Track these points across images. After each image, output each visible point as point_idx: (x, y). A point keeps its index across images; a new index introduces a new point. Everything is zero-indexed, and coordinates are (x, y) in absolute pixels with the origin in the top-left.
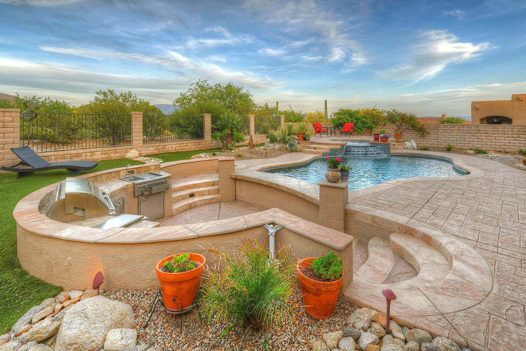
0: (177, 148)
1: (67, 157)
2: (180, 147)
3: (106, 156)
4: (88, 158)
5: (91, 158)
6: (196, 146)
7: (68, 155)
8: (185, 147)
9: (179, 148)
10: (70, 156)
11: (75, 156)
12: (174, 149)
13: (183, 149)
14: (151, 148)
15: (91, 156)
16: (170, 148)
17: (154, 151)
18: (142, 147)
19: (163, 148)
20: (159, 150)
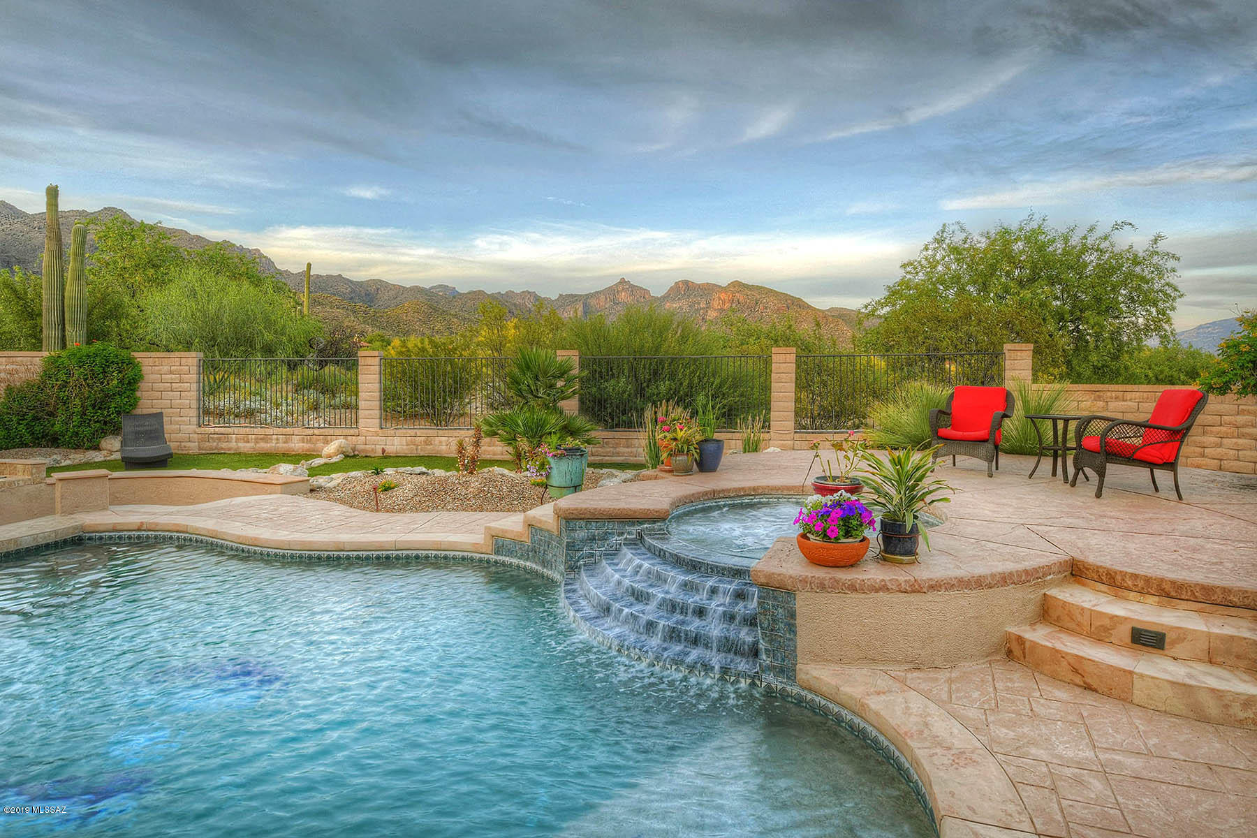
1: (251, 438)
3: (306, 446)
5: (284, 445)
7: (253, 436)
10: (256, 439)
14: (396, 440)
15: (284, 443)
16: (444, 444)
17: (405, 447)
18: (378, 435)
19: (425, 442)
20: (414, 447)
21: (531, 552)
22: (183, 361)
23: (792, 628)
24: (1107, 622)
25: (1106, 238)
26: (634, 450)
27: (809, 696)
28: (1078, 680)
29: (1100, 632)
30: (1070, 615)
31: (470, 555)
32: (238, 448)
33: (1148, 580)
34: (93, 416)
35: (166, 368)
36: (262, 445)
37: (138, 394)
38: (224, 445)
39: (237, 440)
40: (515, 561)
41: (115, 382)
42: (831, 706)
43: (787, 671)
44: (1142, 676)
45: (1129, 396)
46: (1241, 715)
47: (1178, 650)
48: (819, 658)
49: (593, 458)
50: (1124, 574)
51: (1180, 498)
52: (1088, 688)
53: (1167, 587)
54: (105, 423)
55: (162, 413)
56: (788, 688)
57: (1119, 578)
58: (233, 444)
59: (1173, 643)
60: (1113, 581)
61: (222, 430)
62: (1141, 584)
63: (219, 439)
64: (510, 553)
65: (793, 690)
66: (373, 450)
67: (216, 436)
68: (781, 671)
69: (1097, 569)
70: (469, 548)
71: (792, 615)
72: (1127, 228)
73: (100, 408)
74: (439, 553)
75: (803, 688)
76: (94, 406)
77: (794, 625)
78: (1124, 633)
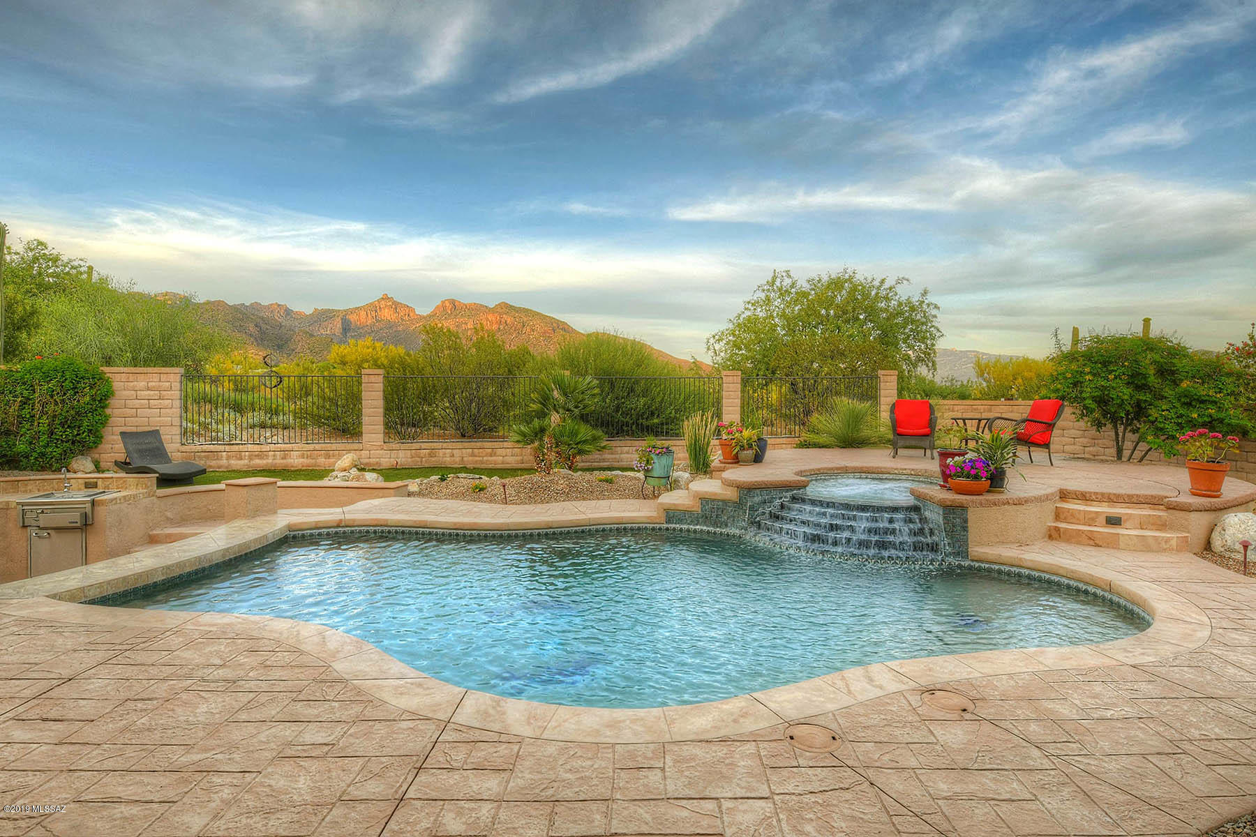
0: (465, 459)
1: (245, 456)
2: (473, 455)
3: (305, 461)
4: (279, 461)
5: (282, 461)
6: (520, 458)
7: (247, 453)
8: (490, 458)
9: (471, 458)
10: (249, 456)
11: (258, 456)
12: (458, 459)
13: (482, 462)
14: (401, 454)
15: (282, 459)
16: (448, 455)
17: (410, 460)
18: (382, 449)
19: (429, 454)
20: (419, 459)
21: (705, 518)
22: (163, 377)
23: (965, 529)
24: (1093, 515)
25: (890, 289)
26: (617, 456)
27: (977, 565)
28: (1092, 542)
29: (1091, 519)
30: (1072, 515)
31: (644, 526)
32: (229, 465)
33: (1103, 494)
34: (62, 436)
35: (143, 384)
36: (257, 462)
37: (108, 411)
38: (213, 463)
39: (228, 458)
40: (685, 527)
41: (87, 399)
42: (993, 567)
43: (962, 552)
44: (1123, 535)
45: (956, 408)
46: (1165, 547)
47: (1128, 525)
48: (981, 544)
49: (583, 464)
50: (1090, 493)
51: (1052, 465)
52: (1097, 545)
53: (1112, 497)
54: (73, 443)
55: (158, 430)
56: (963, 563)
57: (1088, 495)
58: (224, 462)
59: (1125, 521)
60: (1084, 497)
61: (212, 448)
62: (1100, 497)
63: (207, 457)
64: (680, 521)
65: (966, 563)
66: (377, 463)
67: (203, 454)
68: (956, 554)
69: (1075, 492)
70: (645, 520)
71: (966, 521)
72: (905, 282)
73: (69, 427)
74: (620, 526)
75: (972, 561)
76: (62, 425)
77: (967, 527)
78: (1102, 520)
